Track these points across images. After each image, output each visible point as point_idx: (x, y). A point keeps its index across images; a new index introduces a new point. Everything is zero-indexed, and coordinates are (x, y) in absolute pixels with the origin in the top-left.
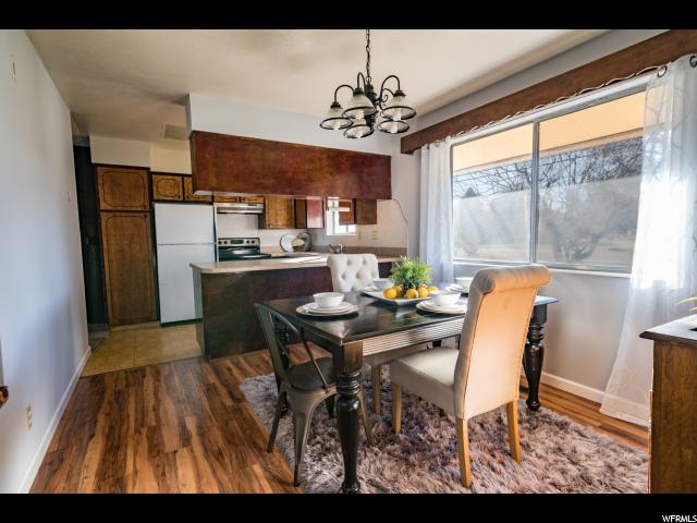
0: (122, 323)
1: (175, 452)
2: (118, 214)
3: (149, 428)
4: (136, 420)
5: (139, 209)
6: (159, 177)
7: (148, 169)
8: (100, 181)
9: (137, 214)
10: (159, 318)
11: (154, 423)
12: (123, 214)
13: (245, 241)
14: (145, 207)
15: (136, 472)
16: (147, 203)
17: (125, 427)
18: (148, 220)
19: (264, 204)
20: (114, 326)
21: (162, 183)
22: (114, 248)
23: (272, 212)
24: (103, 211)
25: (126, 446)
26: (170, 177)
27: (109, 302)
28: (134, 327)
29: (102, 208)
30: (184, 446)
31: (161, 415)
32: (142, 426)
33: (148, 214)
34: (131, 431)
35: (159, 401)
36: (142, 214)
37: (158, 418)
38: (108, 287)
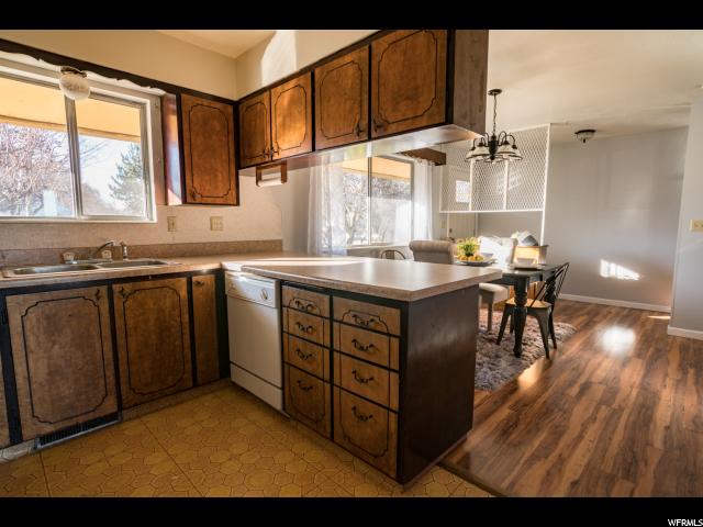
1: (600, 383)
3: (609, 406)
4: (619, 418)
11: (603, 407)
15: (632, 387)
17: (632, 419)
25: (634, 403)
30: (591, 383)
31: (591, 410)
32: (615, 410)
34: (626, 412)
35: (583, 425)
37: (597, 409)
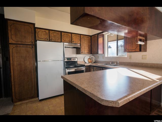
0: (20, 100)
2: (19, 46)
5: (29, 44)
6: (39, 30)
7: (34, 24)
8: (9, 28)
9: (28, 46)
10: (38, 96)
12: (21, 46)
13: (72, 59)
14: (32, 43)
16: (33, 41)
18: (34, 49)
19: (80, 44)
20: (16, 102)
21: (40, 33)
22: (16, 63)
23: (83, 47)
24: (11, 44)
26: (43, 30)
27: (13, 91)
28: (26, 101)
29: (10, 42)
33: (33, 46)
36: (31, 46)
38: (13, 83)
